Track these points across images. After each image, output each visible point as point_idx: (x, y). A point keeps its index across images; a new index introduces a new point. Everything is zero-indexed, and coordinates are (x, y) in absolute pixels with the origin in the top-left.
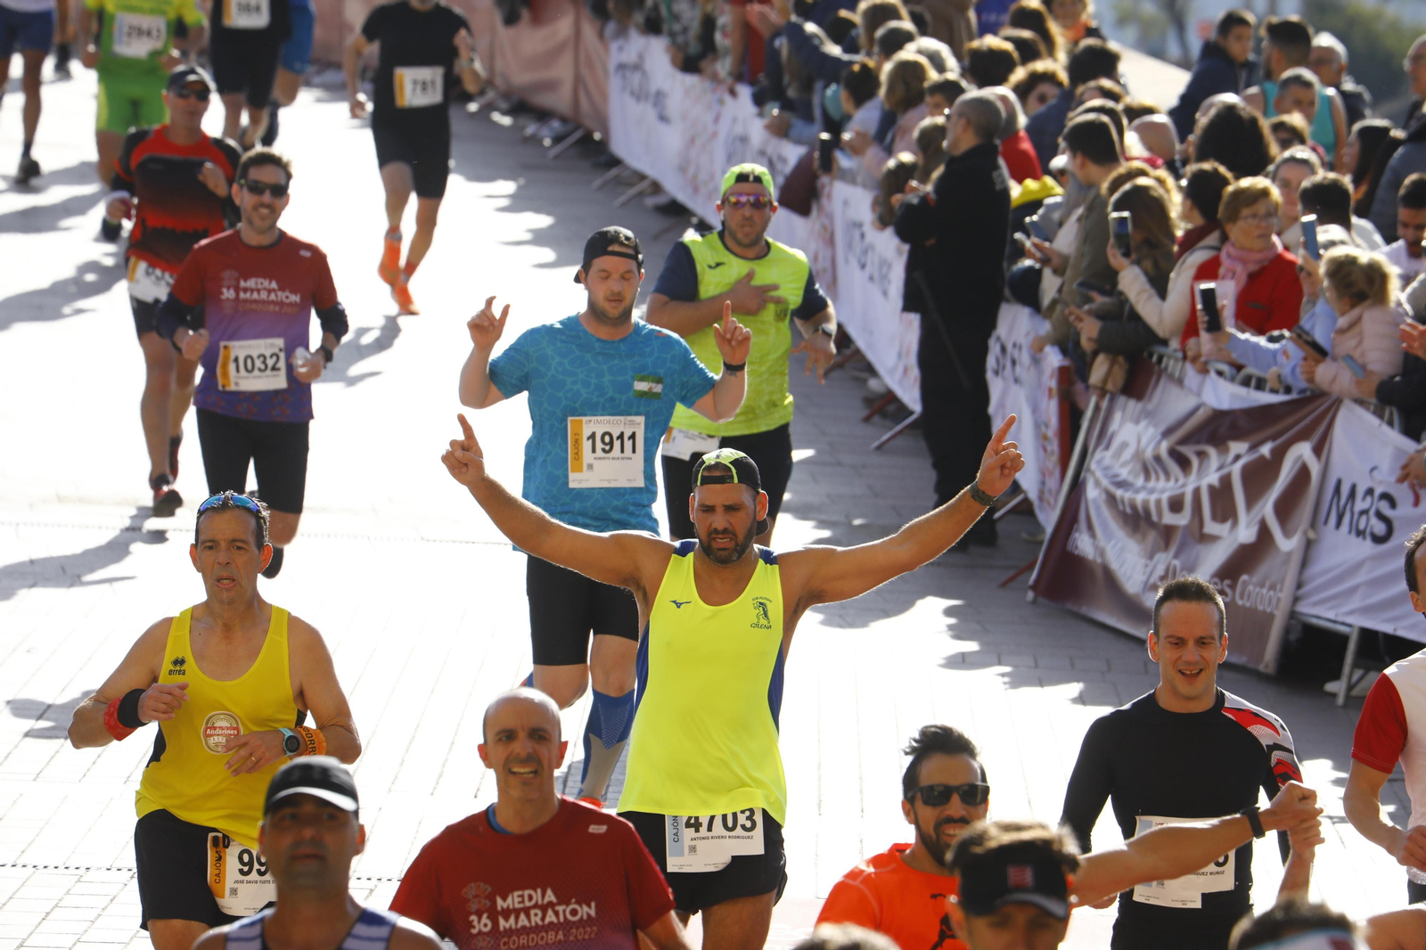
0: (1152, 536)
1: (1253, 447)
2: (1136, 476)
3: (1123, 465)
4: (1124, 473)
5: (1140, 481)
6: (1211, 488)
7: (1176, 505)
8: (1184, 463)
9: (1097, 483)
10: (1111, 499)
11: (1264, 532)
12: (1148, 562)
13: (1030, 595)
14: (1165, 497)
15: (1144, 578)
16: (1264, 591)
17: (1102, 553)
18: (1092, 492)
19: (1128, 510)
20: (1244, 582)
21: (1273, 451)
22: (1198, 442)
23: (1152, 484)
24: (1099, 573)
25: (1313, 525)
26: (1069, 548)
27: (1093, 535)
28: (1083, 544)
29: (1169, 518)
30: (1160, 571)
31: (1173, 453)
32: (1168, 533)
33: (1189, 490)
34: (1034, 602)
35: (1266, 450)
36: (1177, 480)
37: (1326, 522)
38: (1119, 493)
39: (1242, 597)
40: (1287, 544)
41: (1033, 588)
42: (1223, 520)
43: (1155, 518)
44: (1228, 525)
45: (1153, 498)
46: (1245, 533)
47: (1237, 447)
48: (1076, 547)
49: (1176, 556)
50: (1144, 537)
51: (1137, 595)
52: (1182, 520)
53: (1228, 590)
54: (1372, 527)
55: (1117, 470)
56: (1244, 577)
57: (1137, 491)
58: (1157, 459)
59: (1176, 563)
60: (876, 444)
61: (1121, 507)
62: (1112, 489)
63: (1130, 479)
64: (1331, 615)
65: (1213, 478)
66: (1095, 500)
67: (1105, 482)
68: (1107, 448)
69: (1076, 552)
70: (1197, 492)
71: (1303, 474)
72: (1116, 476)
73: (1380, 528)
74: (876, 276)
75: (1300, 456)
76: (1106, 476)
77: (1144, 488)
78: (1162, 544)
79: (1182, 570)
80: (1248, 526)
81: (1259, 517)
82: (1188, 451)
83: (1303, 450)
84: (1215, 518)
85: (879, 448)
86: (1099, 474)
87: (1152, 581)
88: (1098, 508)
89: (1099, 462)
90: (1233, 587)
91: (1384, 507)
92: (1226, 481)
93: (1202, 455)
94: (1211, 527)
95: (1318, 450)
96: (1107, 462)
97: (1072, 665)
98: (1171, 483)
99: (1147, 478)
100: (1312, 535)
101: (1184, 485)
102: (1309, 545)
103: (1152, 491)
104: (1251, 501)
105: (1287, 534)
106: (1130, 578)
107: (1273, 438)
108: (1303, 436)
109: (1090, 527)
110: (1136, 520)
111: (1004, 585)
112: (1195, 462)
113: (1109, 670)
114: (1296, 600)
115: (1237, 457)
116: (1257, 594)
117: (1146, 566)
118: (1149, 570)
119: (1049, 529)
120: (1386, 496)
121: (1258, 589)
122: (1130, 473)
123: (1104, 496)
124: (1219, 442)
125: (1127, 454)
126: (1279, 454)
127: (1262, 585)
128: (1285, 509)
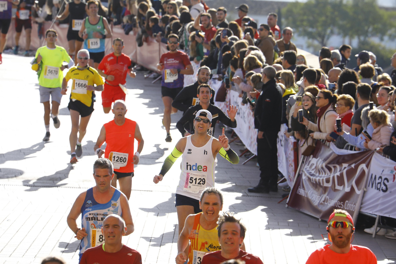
0: (321, 189)
1: (350, 165)
2: (317, 173)
3: (313, 170)
4: (313, 172)
5: (317, 174)
6: (337, 176)
7: (328, 181)
8: (330, 169)
9: (305, 175)
10: (309, 179)
11: (352, 189)
12: (320, 197)
13: (287, 206)
14: (325, 178)
15: (318, 201)
16: (352, 205)
17: (307, 194)
18: (304, 177)
19: (314, 182)
20: (347, 202)
21: (355, 166)
22: (334, 164)
23: (321, 175)
24: (306, 200)
25: (366, 187)
26: (297, 193)
27: (304, 189)
28: (301, 192)
29: (326, 185)
30: (323, 199)
31: (326, 166)
32: (325, 189)
33: (331, 177)
34: (288, 208)
35: (353, 166)
36: (328, 174)
37: (369, 186)
38: (311, 177)
39: (346, 207)
40: (358, 192)
41: (287, 204)
42: (341, 185)
43: (322, 184)
44: (342, 187)
45: (321, 179)
46: (347, 189)
47: (345, 165)
48: (300, 193)
49: (327, 195)
50: (318, 190)
51: (316, 206)
52: (329, 185)
53: (342, 205)
54: (382, 187)
55: (311, 171)
56: (347, 201)
57: (317, 177)
58: (322, 168)
59: (327, 197)
60: (243, 163)
61: (312, 181)
62: (310, 176)
63: (315, 174)
64: (371, 212)
65: (338, 174)
66: (304, 179)
67: (308, 174)
68: (308, 165)
69: (299, 194)
70: (333, 178)
71: (363, 173)
72: (310, 173)
73: (384, 188)
74: (242, 117)
75: (363, 168)
76: (308, 173)
77: (318, 176)
78: (324, 192)
79: (329, 199)
80: (348, 187)
81: (351, 185)
82: (331, 166)
83: (363, 166)
84: (338, 185)
85: (244, 164)
86: (306, 172)
87: (321, 202)
88: (305, 182)
89: (305, 169)
90: (344, 204)
91: (386, 181)
92: (342, 175)
93: (335, 167)
94: (337, 187)
95: (367, 166)
96: (308, 169)
97: (298, 225)
98: (326, 175)
99: (319, 174)
100: (365, 190)
101: (330, 175)
102: (364, 192)
103: (321, 177)
104: (348, 180)
105: (359, 189)
106: (314, 201)
107: (355, 163)
108: (363, 162)
109: (303, 187)
110: (316, 185)
111: (279, 203)
112: (333, 169)
113: (309, 227)
114: (361, 208)
115: (345, 168)
116: (351, 206)
117: (319, 198)
118: (320, 199)
119: (292, 188)
120: (386, 179)
121: (351, 205)
122: (314, 172)
123: (307, 178)
124: (340, 164)
125: (313, 167)
126: (357, 167)
127: (352, 204)
128: (358, 182)
